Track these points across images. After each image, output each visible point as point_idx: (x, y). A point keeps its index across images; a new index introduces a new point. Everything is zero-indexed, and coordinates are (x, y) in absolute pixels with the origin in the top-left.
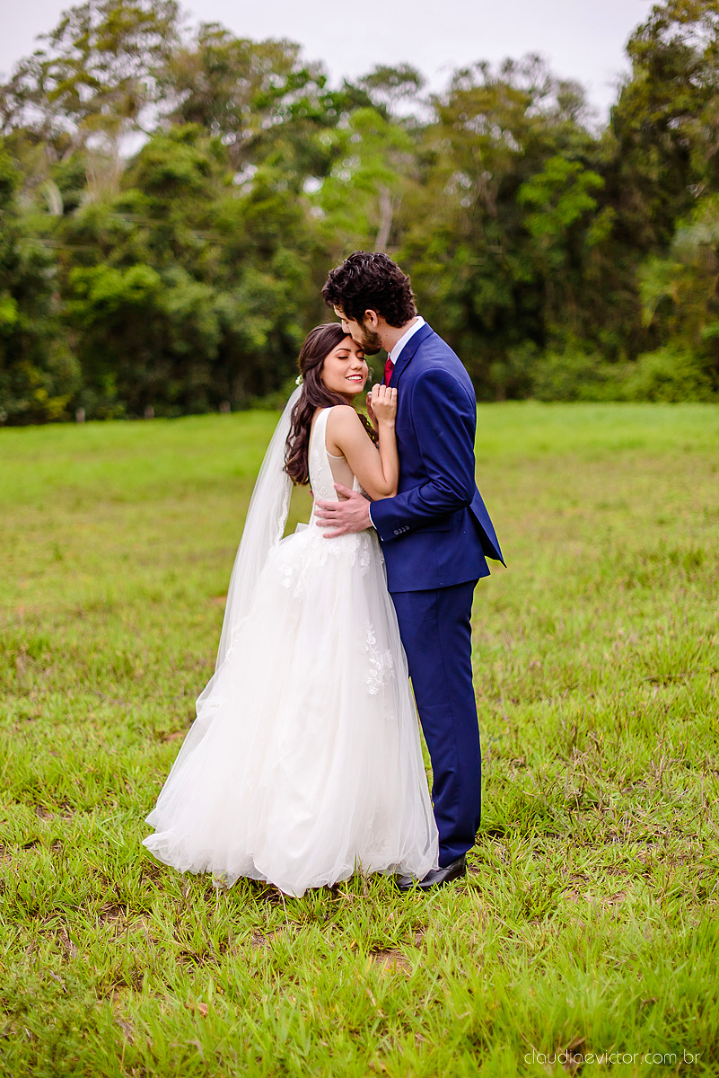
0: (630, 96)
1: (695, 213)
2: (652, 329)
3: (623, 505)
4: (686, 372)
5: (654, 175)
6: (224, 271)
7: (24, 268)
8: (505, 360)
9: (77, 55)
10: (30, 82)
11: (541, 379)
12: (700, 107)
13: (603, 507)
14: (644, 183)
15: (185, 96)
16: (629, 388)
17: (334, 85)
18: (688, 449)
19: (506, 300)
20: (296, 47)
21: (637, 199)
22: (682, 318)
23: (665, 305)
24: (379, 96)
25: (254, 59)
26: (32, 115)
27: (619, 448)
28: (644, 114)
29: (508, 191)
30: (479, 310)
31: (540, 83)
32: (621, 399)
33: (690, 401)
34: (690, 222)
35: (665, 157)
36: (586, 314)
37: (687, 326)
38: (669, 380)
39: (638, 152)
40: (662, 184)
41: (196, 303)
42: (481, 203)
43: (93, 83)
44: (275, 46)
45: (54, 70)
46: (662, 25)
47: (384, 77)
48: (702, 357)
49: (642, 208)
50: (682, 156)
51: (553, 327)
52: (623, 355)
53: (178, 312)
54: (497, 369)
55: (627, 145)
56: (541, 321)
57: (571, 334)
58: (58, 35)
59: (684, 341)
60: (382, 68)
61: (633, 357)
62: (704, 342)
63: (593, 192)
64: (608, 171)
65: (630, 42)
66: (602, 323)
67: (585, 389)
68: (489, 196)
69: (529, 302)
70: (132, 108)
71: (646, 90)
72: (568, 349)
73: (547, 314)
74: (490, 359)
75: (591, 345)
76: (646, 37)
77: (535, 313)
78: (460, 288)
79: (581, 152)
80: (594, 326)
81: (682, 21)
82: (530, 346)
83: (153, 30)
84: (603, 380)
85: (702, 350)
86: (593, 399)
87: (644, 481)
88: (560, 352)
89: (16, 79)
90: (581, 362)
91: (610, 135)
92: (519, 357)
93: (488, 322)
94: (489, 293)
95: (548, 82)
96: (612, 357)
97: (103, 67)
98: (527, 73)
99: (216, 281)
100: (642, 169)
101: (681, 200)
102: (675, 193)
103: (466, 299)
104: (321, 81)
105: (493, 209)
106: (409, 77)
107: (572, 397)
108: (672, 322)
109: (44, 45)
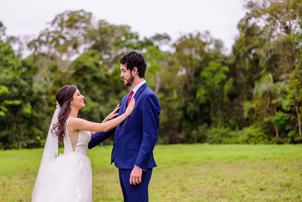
0: (239, 42)
1: (261, 80)
2: (247, 119)
3: (243, 182)
4: (259, 134)
5: (247, 68)
6: (103, 98)
7: (35, 95)
8: (197, 130)
9: (59, 29)
10: (44, 38)
11: (210, 136)
12: (262, 45)
13: (235, 182)
14: (244, 70)
15: (93, 42)
16: (240, 139)
17: (141, 38)
18: (265, 159)
19: (197, 109)
20: (129, 28)
21: (242, 75)
22: (258, 115)
23: (252, 111)
24: (156, 43)
25: (116, 31)
26: (44, 49)
27: (238, 159)
28: (244, 48)
29: (197, 73)
30: (188, 112)
31: (209, 40)
32: (237, 143)
33: (261, 143)
34: (260, 83)
35: (251, 61)
36: (225, 114)
37: (259, 118)
38: (254, 137)
39: (241, 60)
40: (250, 70)
41: (93, 108)
42: (189, 77)
43: (64, 38)
44: (123, 27)
45: (52, 34)
46: (249, 18)
47: (158, 37)
48: (264, 129)
49: (243, 78)
50: (256, 61)
51: (213, 119)
52: (237, 128)
53: (86, 111)
54: (194, 132)
55: (238, 58)
56: (210, 117)
57: (219, 120)
58: (53, 22)
59: (258, 123)
60: (158, 35)
61: (241, 129)
62: (265, 123)
63: (225, 73)
64: (232, 67)
65: (239, 24)
66: (230, 117)
67: (224, 139)
68: (192, 75)
69: (206, 110)
70: (75, 46)
71: (244, 40)
72: (219, 126)
73: (211, 114)
74: (192, 129)
75: (226, 124)
76: (244, 22)
77: (207, 114)
78: (182, 105)
79: (222, 60)
80: (227, 118)
81: (256, 17)
82: (206, 125)
83: (84, 22)
84: (231, 137)
85: (264, 126)
86: (227, 143)
87: (250, 171)
88: (216, 127)
89: (39, 37)
90: (223, 130)
91: (232, 55)
92: (202, 128)
93: (191, 117)
94: (192, 107)
95: (212, 40)
96: (234, 129)
97: (67, 33)
98: (205, 37)
99: (100, 102)
100: (243, 66)
101: (256, 76)
102: (254, 73)
103: (184, 109)
104: (137, 37)
105: (192, 78)
106: (167, 37)
107: (220, 142)
108: (254, 116)
109: (49, 26)
